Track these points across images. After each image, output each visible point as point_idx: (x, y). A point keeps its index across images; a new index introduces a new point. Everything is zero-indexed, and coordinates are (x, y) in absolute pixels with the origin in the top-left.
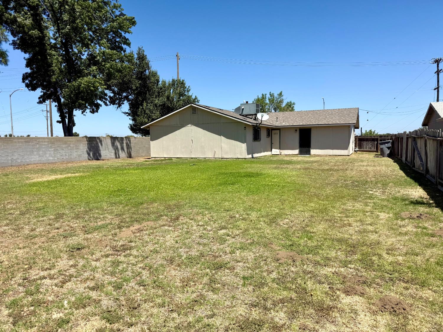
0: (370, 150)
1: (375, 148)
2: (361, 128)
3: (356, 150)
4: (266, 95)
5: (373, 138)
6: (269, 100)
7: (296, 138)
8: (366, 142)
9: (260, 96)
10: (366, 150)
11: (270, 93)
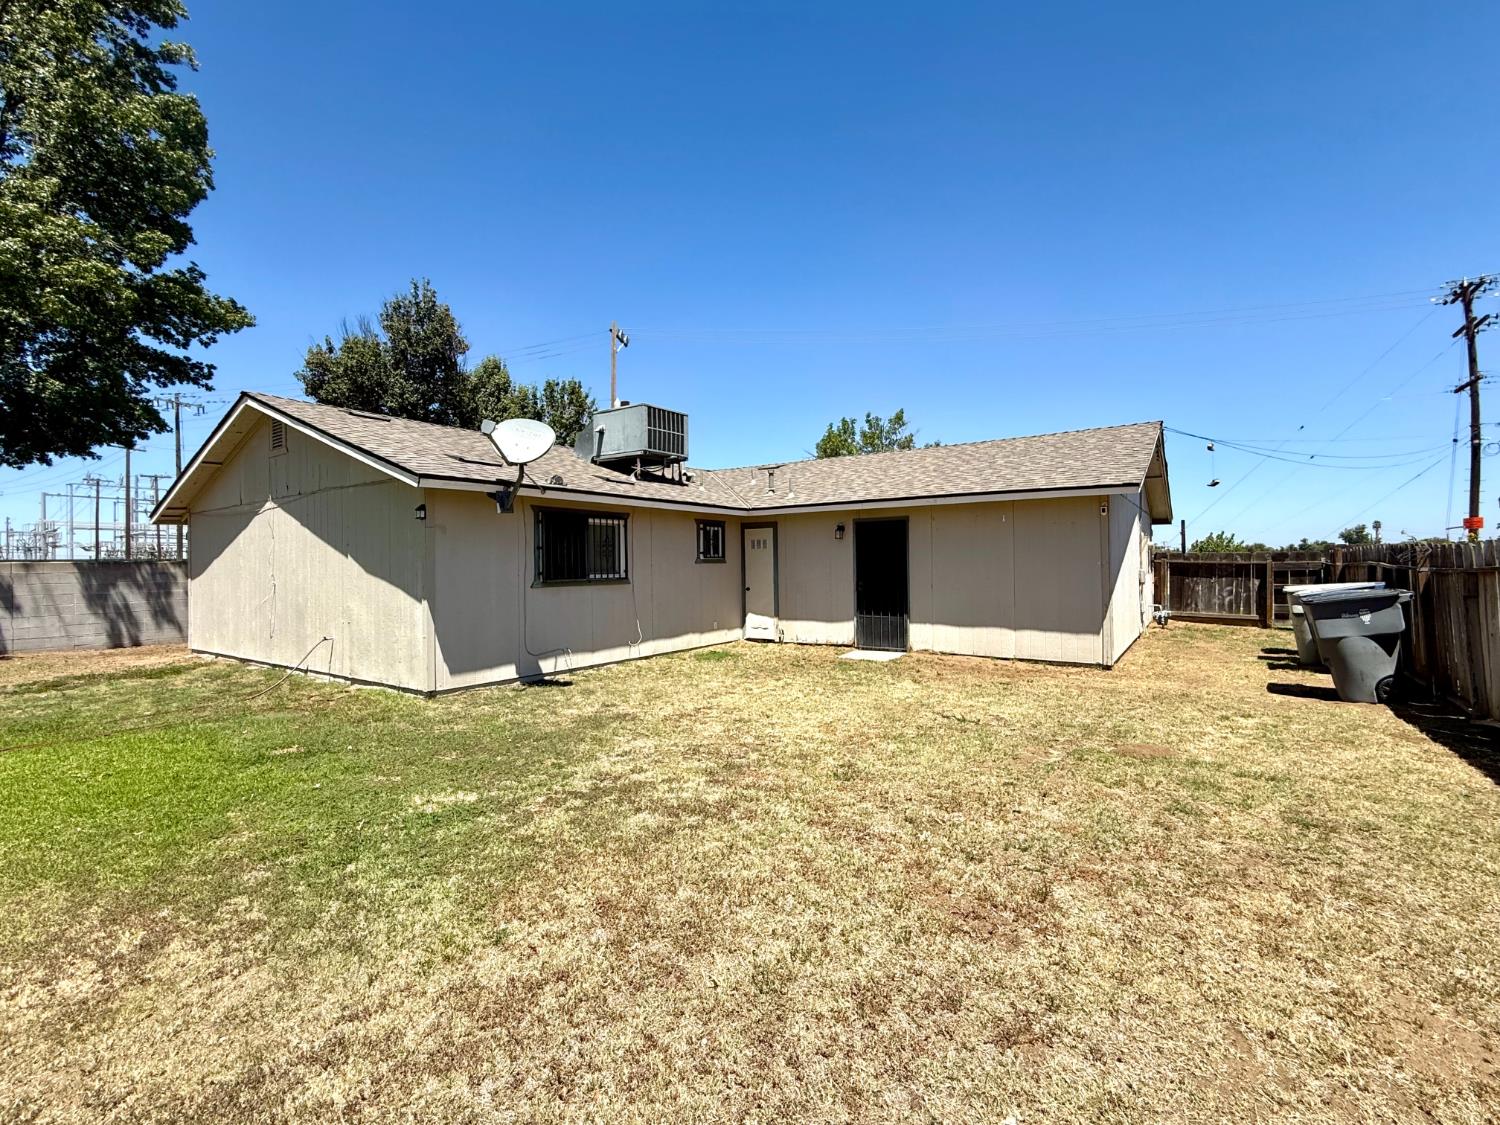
0: (1225, 614)
1: (1254, 607)
2: (1183, 522)
3: (1160, 617)
4: (853, 422)
5: (1240, 561)
6: (864, 434)
7: (840, 565)
8: (1204, 579)
9: (837, 426)
10: (1211, 614)
11: (868, 416)
